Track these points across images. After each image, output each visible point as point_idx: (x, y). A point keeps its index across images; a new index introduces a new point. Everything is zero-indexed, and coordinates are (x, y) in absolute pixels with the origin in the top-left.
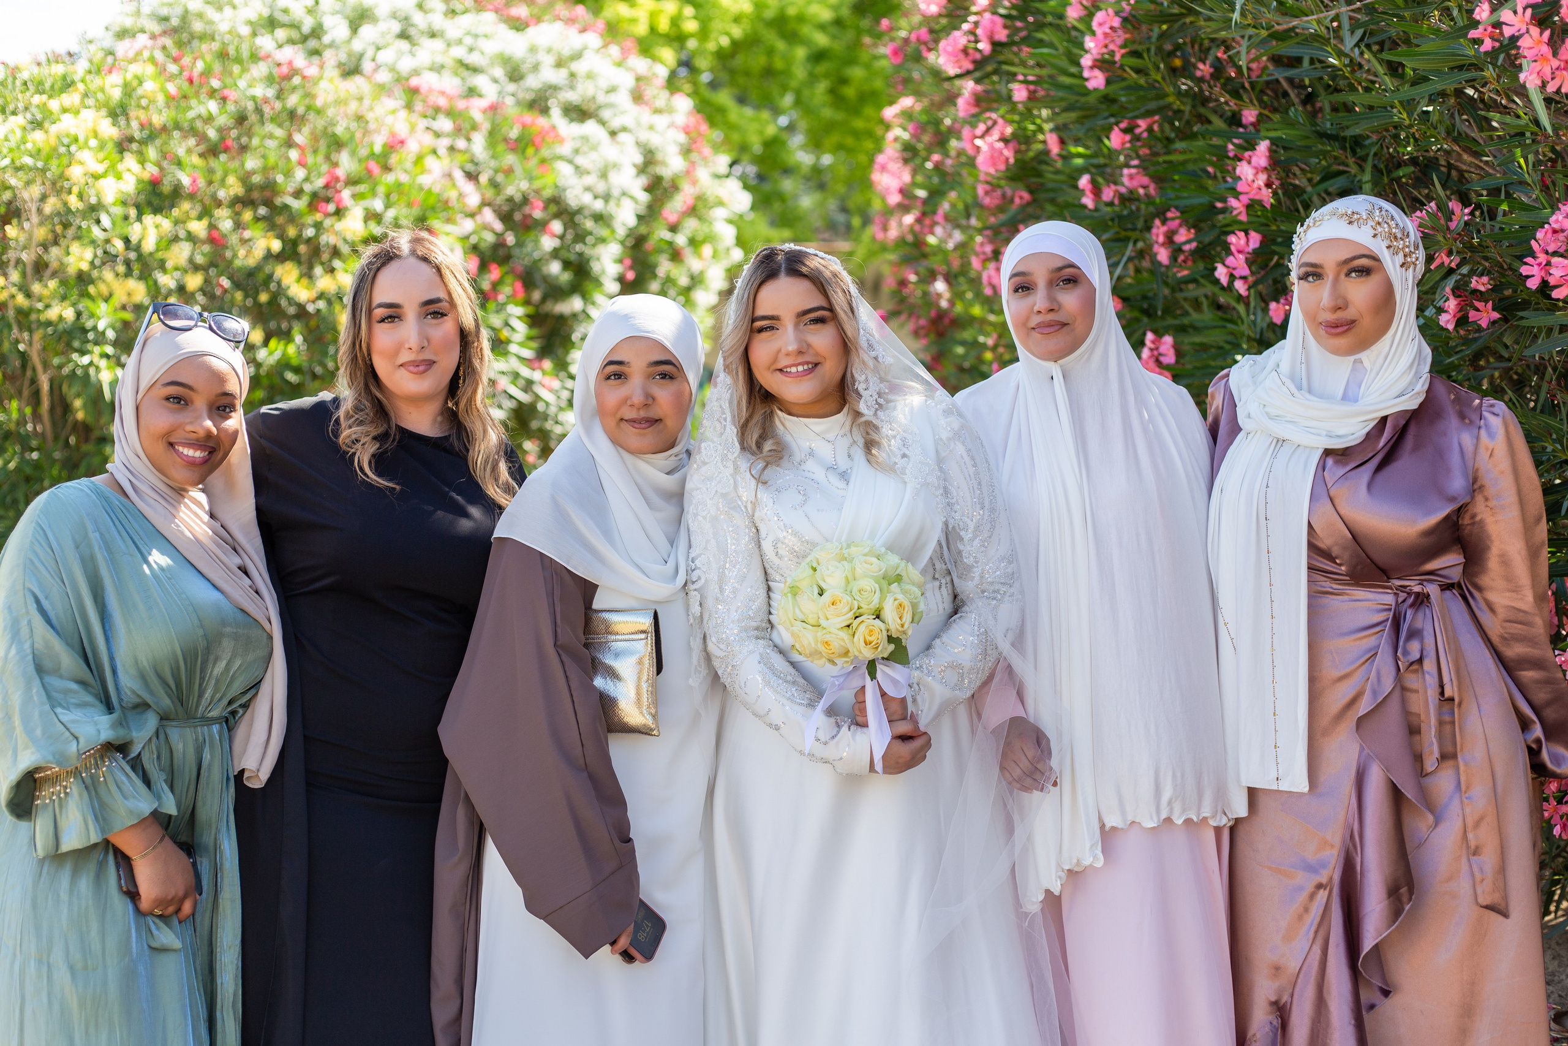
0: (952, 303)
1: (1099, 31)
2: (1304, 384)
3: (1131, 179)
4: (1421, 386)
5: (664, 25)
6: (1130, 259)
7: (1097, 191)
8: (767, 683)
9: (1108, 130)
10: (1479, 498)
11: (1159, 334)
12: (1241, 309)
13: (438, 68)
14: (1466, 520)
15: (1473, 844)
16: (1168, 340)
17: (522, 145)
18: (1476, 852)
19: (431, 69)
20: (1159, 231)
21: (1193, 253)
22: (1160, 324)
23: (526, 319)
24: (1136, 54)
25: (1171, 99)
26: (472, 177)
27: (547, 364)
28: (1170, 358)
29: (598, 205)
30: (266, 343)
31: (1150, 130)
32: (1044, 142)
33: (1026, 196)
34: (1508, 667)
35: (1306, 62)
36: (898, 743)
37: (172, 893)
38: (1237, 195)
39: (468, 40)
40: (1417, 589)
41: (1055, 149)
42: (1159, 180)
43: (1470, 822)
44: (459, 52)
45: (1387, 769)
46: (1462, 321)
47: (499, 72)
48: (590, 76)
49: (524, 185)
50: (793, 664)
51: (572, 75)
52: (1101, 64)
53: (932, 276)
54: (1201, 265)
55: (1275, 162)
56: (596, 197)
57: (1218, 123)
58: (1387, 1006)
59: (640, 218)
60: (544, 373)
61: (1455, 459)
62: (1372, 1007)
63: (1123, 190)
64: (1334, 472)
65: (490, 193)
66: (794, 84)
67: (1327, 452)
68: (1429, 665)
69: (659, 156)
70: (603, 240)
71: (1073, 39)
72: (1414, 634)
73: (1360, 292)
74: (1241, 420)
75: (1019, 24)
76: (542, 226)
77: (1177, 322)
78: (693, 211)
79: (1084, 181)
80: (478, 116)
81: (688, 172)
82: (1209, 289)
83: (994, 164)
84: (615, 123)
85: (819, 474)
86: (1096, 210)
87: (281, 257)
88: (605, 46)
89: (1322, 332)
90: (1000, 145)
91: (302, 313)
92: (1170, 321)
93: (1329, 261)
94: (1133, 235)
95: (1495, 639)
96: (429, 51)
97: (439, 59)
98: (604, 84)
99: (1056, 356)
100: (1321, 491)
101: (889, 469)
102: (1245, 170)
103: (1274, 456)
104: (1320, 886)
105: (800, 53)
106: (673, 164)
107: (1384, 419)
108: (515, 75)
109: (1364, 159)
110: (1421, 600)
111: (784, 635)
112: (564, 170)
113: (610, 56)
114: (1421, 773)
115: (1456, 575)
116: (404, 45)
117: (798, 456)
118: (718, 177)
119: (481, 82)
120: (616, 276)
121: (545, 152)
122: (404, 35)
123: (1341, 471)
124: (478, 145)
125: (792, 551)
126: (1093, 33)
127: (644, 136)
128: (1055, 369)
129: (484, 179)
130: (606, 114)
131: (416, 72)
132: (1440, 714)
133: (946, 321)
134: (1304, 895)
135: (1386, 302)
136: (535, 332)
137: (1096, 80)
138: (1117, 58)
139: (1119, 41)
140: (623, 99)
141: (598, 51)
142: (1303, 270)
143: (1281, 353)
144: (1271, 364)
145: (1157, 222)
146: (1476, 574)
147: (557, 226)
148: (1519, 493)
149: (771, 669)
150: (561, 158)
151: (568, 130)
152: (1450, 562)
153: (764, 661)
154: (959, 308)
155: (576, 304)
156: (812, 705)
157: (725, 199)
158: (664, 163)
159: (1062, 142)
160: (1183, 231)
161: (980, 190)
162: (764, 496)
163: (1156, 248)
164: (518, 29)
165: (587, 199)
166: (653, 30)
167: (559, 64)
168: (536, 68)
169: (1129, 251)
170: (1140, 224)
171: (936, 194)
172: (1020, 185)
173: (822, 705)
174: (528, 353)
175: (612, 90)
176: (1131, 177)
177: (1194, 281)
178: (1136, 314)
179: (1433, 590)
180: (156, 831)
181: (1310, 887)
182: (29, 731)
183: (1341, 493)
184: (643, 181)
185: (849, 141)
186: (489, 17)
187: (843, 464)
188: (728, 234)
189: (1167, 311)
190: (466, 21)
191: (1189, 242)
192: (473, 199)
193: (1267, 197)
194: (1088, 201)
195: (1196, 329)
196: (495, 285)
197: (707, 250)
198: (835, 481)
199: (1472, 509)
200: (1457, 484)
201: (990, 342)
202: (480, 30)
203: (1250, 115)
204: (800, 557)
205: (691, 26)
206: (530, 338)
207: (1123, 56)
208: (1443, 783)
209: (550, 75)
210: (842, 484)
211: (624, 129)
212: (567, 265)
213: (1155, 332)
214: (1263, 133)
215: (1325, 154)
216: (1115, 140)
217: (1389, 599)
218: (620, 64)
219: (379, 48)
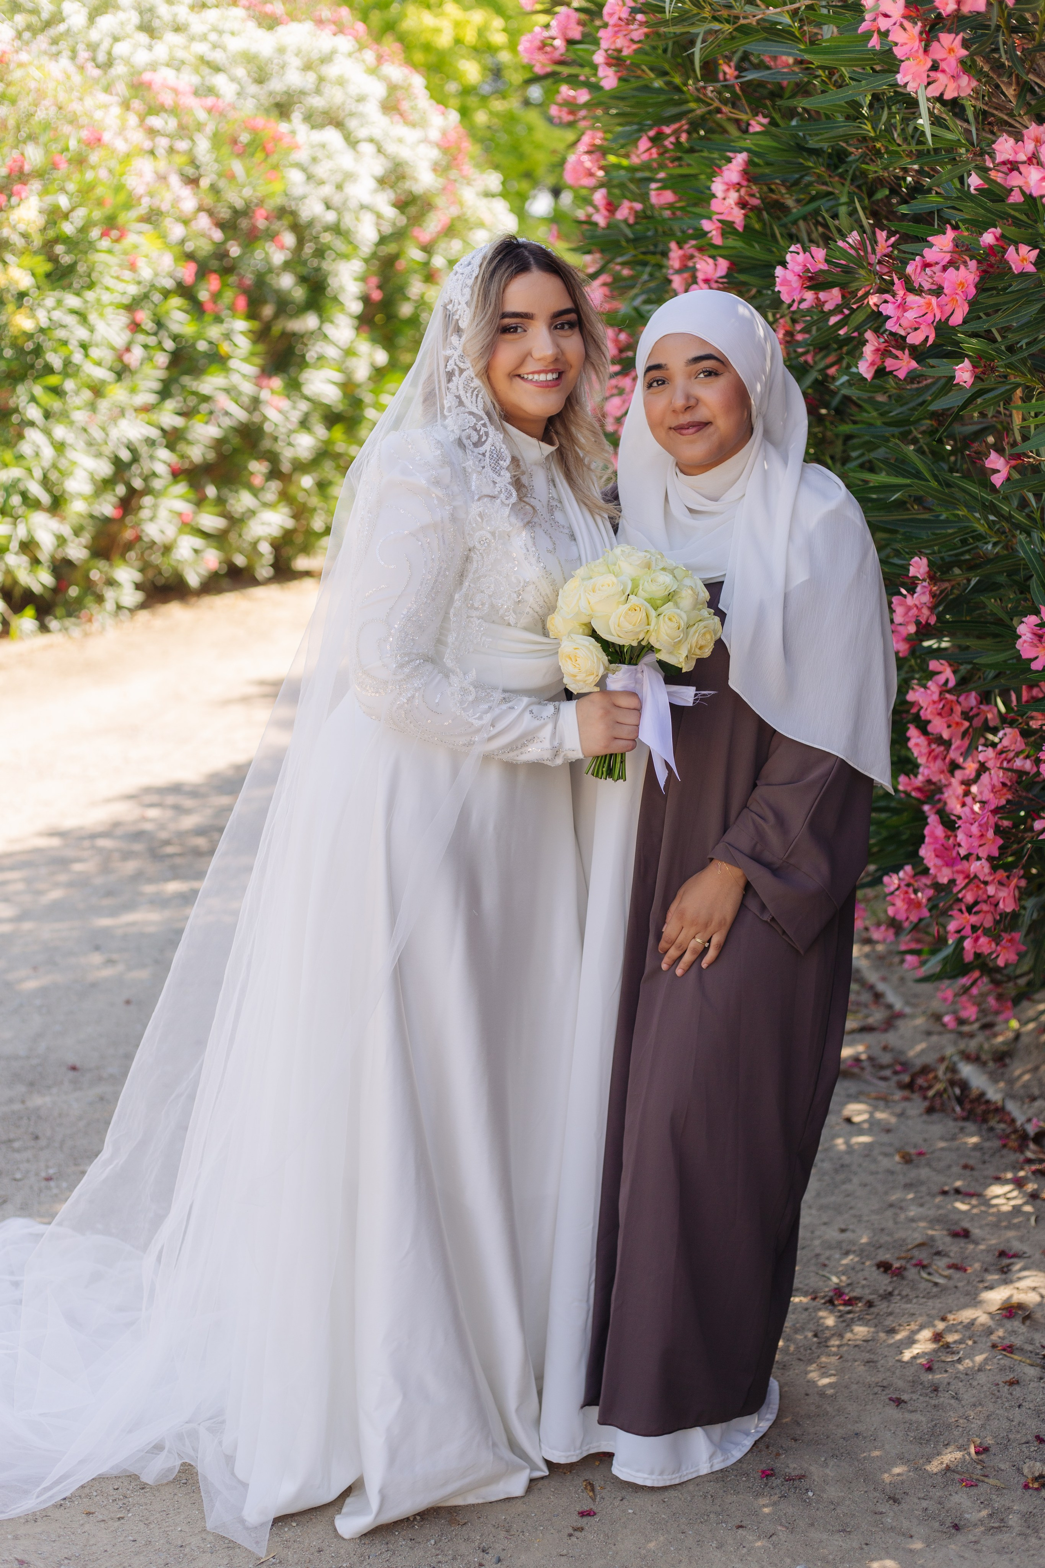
1: (610, 23)
13: (177, 65)
17: (252, 149)
19: (168, 65)
23: (251, 335)
26: (193, 182)
27: (277, 383)
29: (330, 217)
38: (712, 216)
39: (213, 37)
44: (201, 48)
47: (240, 72)
48: (341, 82)
49: (247, 192)
51: (321, 79)
52: (616, 60)
55: (747, 175)
56: (329, 209)
60: (273, 392)
65: (209, 201)
69: (409, 169)
70: (345, 257)
76: (271, 237)
78: (450, 230)
80: (203, 116)
81: (443, 189)
84: (357, 133)
96: (170, 45)
97: (180, 54)
98: (354, 91)
102: (720, 188)
106: (425, 180)
108: (260, 76)
112: (296, 176)
113: (363, 61)
116: (143, 38)
119: (220, 81)
120: (359, 294)
121: (276, 158)
122: (145, 28)
124: (203, 147)
127: (393, 149)
129: (205, 183)
130: (352, 124)
131: (153, 67)
136: (260, 348)
137: (609, 79)
140: (372, 109)
141: (350, 55)
147: (289, 239)
150: (294, 165)
151: (309, 137)
155: (310, 321)
157: (487, 220)
158: (416, 180)
164: (268, 27)
165: (319, 210)
166: (458, 41)
167: (308, 67)
168: (282, 70)
174: (250, 369)
175: (361, 99)
184: (390, 196)
186: (239, 13)
190: (212, 15)
192: (189, 204)
196: (216, 296)
202: (227, 26)
205: (499, 38)
206: (253, 354)
209: (296, 78)
211: (368, 139)
212: (303, 279)
218: (373, 71)
219: (116, 39)
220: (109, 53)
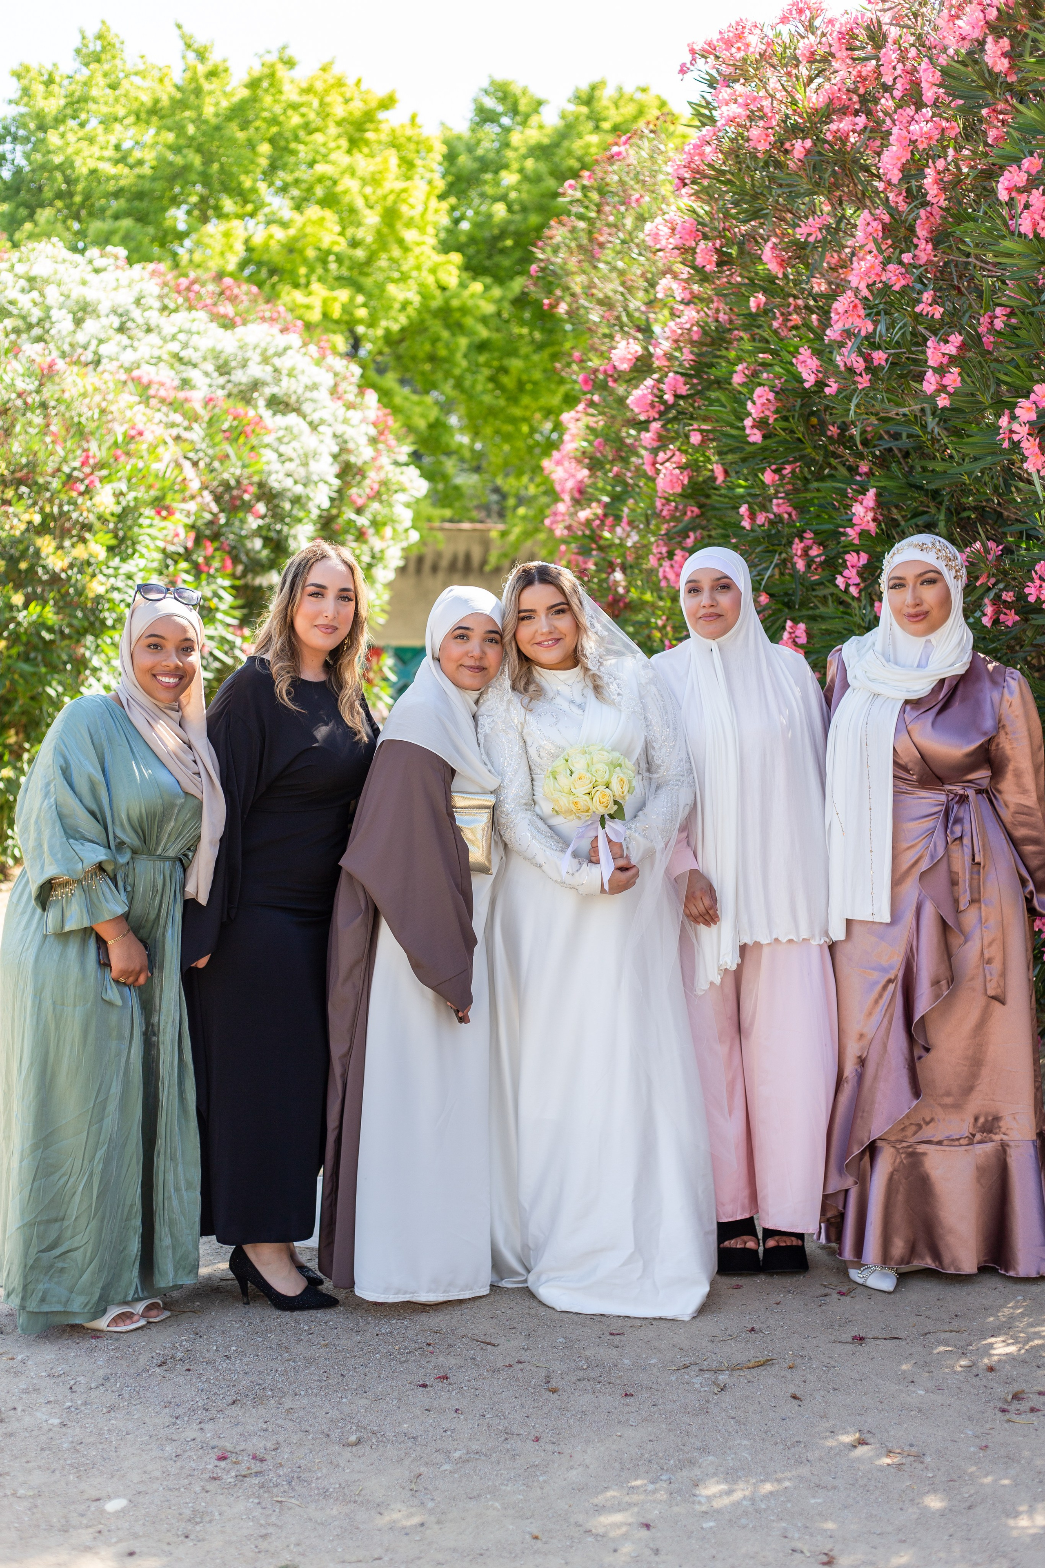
0: (627, 591)
1: (759, 402)
2: (890, 658)
3: (779, 507)
4: (967, 657)
5: (336, 312)
6: (776, 565)
7: (752, 516)
8: (534, 837)
9: (763, 471)
10: (1002, 733)
11: (796, 621)
12: (855, 604)
13: (156, 362)
14: (993, 748)
15: (987, 956)
16: (802, 626)
17: (235, 435)
18: (989, 961)
19: (150, 362)
20: (798, 547)
21: (821, 563)
22: (797, 614)
23: (231, 590)
24: (785, 419)
25: (809, 450)
26: (193, 463)
28: (803, 640)
29: (299, 489)
30: (26, 606)
31: (793, 472)
32: (712, 471)
33: (696, 510)
34: (1015, 843)
35: (904, 436)
36: (618, 872)
37: (132, 967)
38: (852, 526)
39: (182, 337)
40: (961, 792)
41: (720, 478)
42: (801, 509)
43: (986, 943)
44: (175, 347)
45: (937, 906)
46: (996, 622)
47: (210, 367)
48: (292, 372)
49: (238, 471)
50: (550, 827)
51: (276, 371)
52: (761, 424)
53: (611, 567)
54: (827, 573)
55: (880, 503)
56: (296, 482)
57: (843, 471)
58: (930, 1058)
59: (332, 500)
60: (244, 638)
61: (988, 707)
62: (920, 1058)
63: (772, 516)
64: (910, 714)
65: (208, 478)
66: (457, 372)
67: (907, 702)
68: (966, 841)
69: (351, 446)
70: (299, 521)
71: (739, 400)
72: (958, 820)
73: (930, 595)
74: (850, 680)
75: (695, 381)
76: (248, 507)
77: (811, 612)
78: (376, 496)
79: (743, 509)
80: (198, 407)
81: (374, 459)
82: (832, 589)
83: (673, 488)
84: (315, 417)
85: (565, 705)
86: (752, 530)
87: (42, 529)
88: (305, 344)
89: (905, 620)
90: (677, 471)
91: (55, 579)
92: (805, 612)
93: (910, 575)
94: (779, 549)
95: (1009, 826)
96: (148, 346)
97: (157, 353)
98: (305, 380)
99: (714, 636)
100: (902, 726)
101: (612, 703)
102: (858, 510)
103: (872, 704)
104: (890, 981)
105: (463, 342)
106: (363, 453)
107: (942, 681)
108: (223, 369)
109: (941, 503)
110: (963, 799)
111: (545, 807)
112: (269, 455)
113: (310, 354)
114: (957, 911)
115: (985, 783)
116: (124, 339)
117: (550, 694)
118: (396, 463)
119: (194, 375)
121: (253, 441)
122: (121, 329)
123: (915, 714)
124: (197, 433)
125: (549, 753)
126: (754, 403)
127: (340, 429)
128: (713, 644)
129: (203, 464)
130: (307, 408)
132: (971, 873)
133: (621, 604)
134: (879, 987)
135: (946, 601)
136: (238, 602)
137: (756, 437)
138: (771, 421)
139: (772, 408)
140: (323, 395)
141: (299, 350)
142: (892, 582)
143: (876, 635)
144: (869, 644)
145: (797, 540)
146: (998, 783)
147: (261, 508)
148: (1029, 730)
149: (537, 828)
150: (267, 446)
151: (274, 422)
152: (982, 775)
153: (531, 823)
154: (634, 594)
156: (563, 851)
157: (407, 485)
158: (355, 452)
159: (726, 473)
160: (815, 547)
161: (658, 504)
162: (530, 718)
163: (796, 559)
164: (225, 326)
165: (289, 483)
166: (326, 316)
167: (265, 360)
168: (244, 365)
169: (776, 559)
170: (784, 541)
171: (617, 499)
172: (692, 502)
173: (570, 850)
174: (232, 621)
175: (314, 387)
176: (778, 505)
177: (822, 584)
178: (780, 606)
179: (971, 793)
180: (125, 926)
181: (883, 982)
182: (53, 854)
183: (915, 728)
184: (336, 469)
185: (508, 428)
186: (202, 315)
187: (579, 699)
188: (405, 516)
189: (803, 604)
190: (182, 318)
191: (818, 556)
192: (195, 485)
193: (872, 527)
194: (746, 524)
195: (823, 618)
196: (208, 560)
197: (388, 531)
198: (575, 709)
199: (996, 740)
200: (988, 724)
201: (660, 623)
202: (193, 327)
203: (864, 468)
204: (555, 757)
205: (361, 313)
206: (235, 607)
207: (776, 420)
208: (970, 918)
209: (256, 370)
210: (580, 712)
211: (322, 422)
212: (267, 541)
213: (792, 620)
214: (872, 483)
215: (914, 499)
216: (768, 477)
217: (943, 798)
218: (318, 363)
219: (101, 342)
220: (96, 353)
